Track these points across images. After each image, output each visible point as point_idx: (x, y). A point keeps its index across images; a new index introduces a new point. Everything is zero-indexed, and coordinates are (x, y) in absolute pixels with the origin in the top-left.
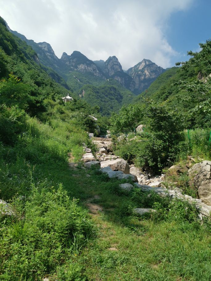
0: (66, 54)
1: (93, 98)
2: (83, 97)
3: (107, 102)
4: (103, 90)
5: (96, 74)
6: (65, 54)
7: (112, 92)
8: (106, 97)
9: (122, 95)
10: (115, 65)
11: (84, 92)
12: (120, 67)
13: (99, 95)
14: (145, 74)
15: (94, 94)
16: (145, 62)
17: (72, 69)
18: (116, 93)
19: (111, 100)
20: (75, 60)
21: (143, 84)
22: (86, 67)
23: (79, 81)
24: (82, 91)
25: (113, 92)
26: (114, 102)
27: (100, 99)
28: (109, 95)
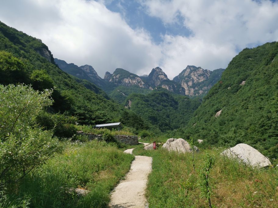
0: (109, 73)
1: (143, 108)
2: (129, 108)
3: (161, 110)
4: (153, 97)
5: (141, 86)
6: (107, 73)
7: (165, 98)
8: (158, 105)
9: (176, 100)
10: (160, 75)
11: (130, 103)
12: (166, 76)
13: (150, 103)
14: (193, 79)
15: (144, 102)
17: (116, 85)
19: (165, 108)
20: (118, 76)
21: (192, 89)
22: (130, 80)
23: (124, 94)
24: (128, 102)
25: (166, 98)
26: (169, 109)
27: (152, 107)
28: (161, 102)
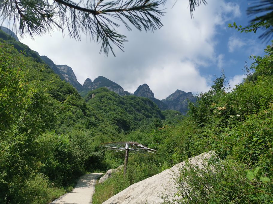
6: (88, 80)
7: (149, 107)
10: (146, 92)
12: (152, 94)
14: (181, 103)
16: (179, 93)
18: (153, 109)
19: (147, 119)
20: (98, 83)
22: (112, 89)
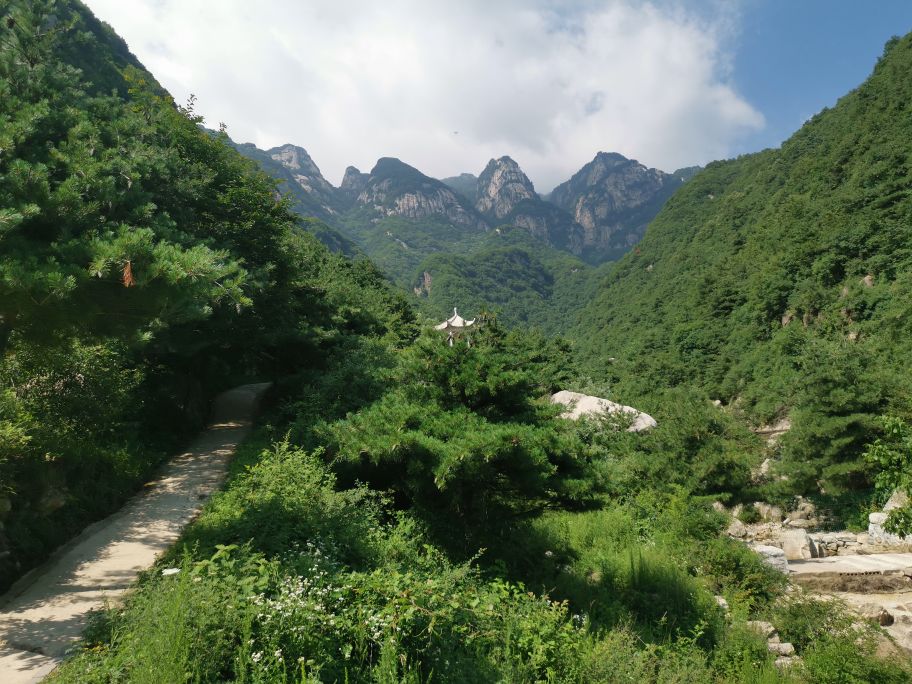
0: (356, 171)
1: (461, 296)
2: (425, 294)
3: (507, 301)
4: (487, 263)
5: (454, 219)
7: (519, 266)
8: (499, 286)
9: (550, 271)
11: (428, 279)
12: (529, 185)
13: (477, 280)
14: (611, 196)
15: (463, 281)
16: (606, 163)
17: (380, 212)
18: (529, 268)
19: (518, 294)
20: (385, 185)
21: (607, 228)
22: (423, 199)
23: (405, 246)
24: (423, 276)
25: (521, 268)
26: (528, 297)
27: (483, 293)
28: (510, 277)
